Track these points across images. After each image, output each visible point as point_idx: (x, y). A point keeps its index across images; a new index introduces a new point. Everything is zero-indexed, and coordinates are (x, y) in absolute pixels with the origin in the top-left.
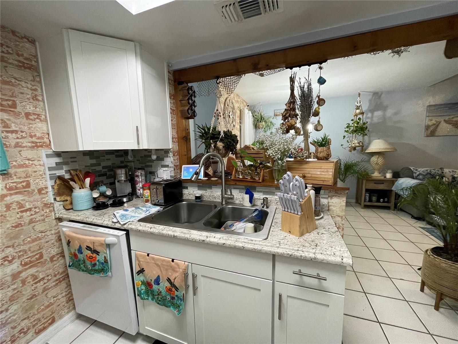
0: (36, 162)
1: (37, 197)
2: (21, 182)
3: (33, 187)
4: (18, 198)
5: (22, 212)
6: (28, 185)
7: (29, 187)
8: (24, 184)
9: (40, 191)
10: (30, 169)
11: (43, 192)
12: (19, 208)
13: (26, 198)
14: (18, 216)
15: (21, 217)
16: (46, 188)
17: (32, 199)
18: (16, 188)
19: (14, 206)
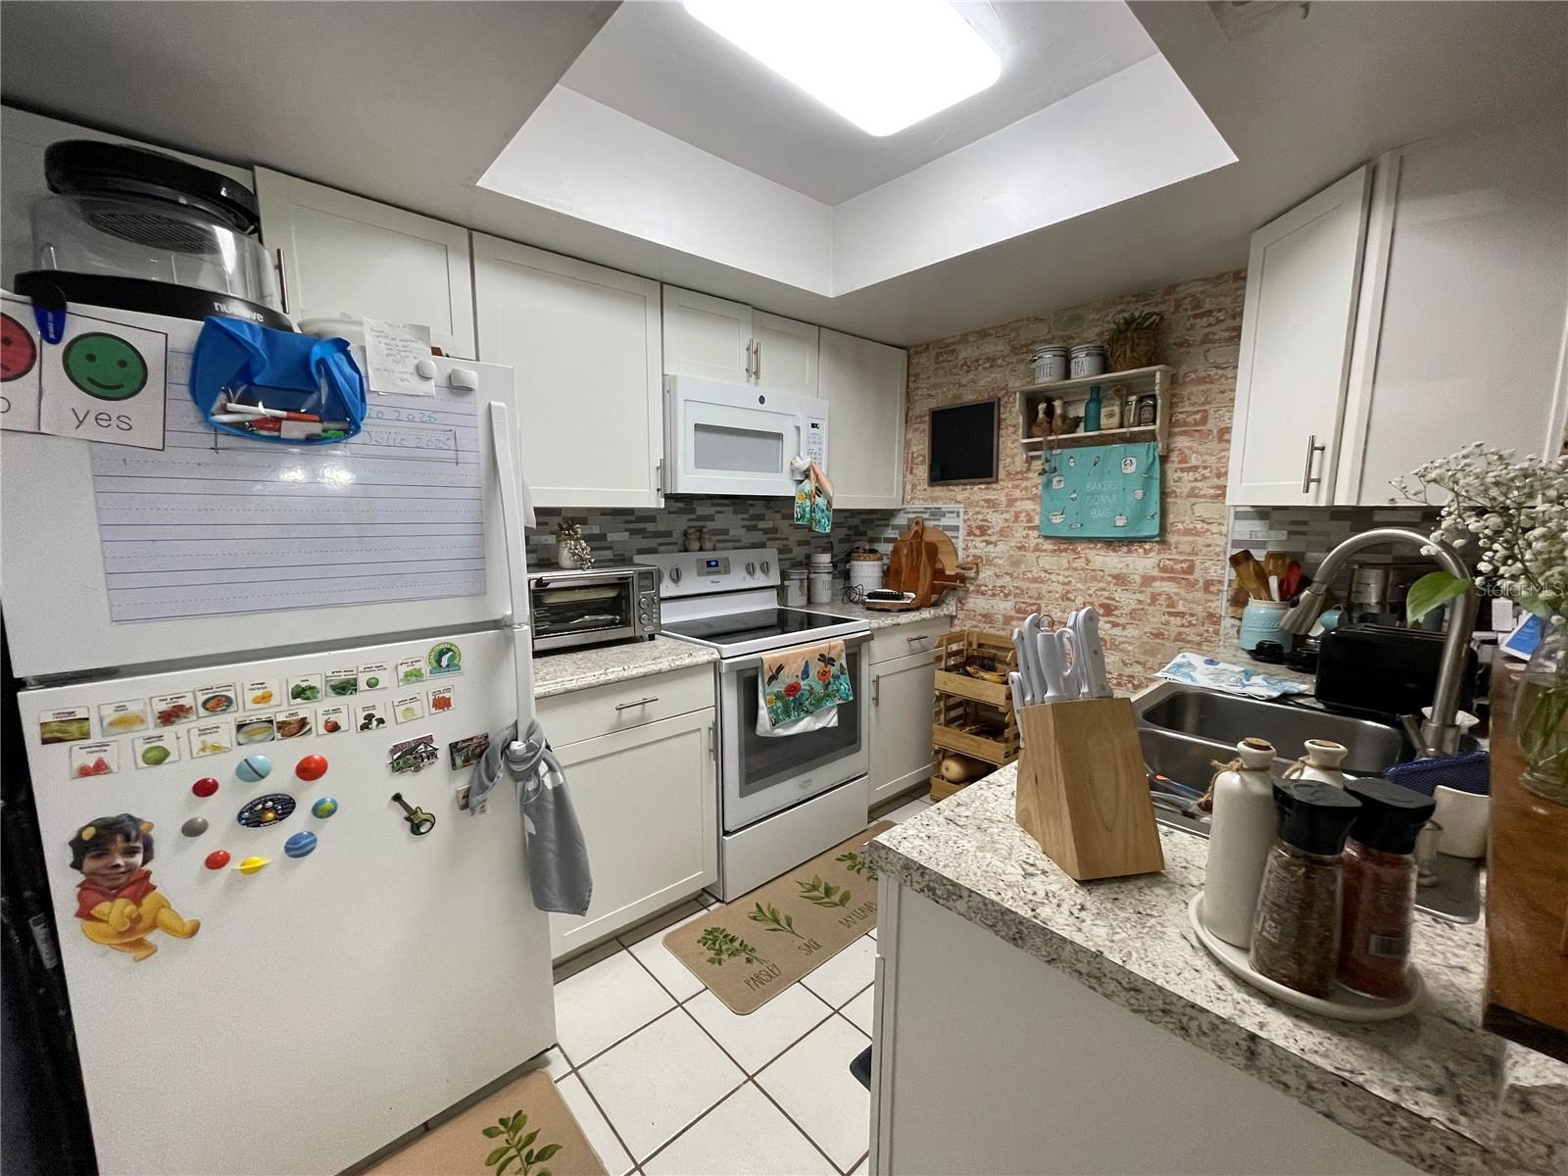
0: (1214, 528)
1: (1200, 595)
2: (1182, 562)
3: (1197, 574)
4: (1170, 588)
5: (1170, 614)
6: (1190, 570)
7: (1192, 573)
8: (1184, 565)
9: (1208, 584)
10: (1200, 540)
11: (1212, 589)
12: (1168, 606)
13: (1182, 592)
14: (1163, 619)
15: (1167, 623)
16: (1221, 582)
17: (1190, 596)
18: (1172, 570)
19: (1162, 600)
